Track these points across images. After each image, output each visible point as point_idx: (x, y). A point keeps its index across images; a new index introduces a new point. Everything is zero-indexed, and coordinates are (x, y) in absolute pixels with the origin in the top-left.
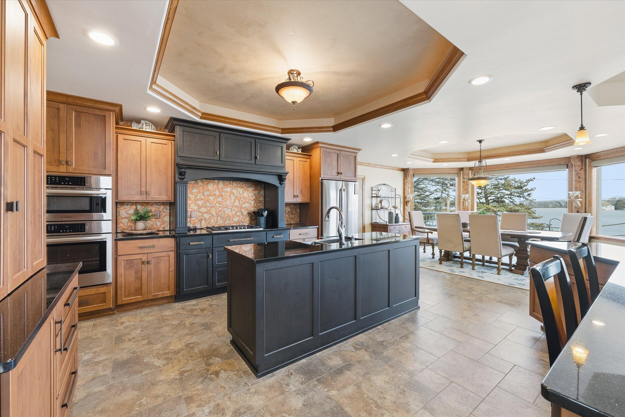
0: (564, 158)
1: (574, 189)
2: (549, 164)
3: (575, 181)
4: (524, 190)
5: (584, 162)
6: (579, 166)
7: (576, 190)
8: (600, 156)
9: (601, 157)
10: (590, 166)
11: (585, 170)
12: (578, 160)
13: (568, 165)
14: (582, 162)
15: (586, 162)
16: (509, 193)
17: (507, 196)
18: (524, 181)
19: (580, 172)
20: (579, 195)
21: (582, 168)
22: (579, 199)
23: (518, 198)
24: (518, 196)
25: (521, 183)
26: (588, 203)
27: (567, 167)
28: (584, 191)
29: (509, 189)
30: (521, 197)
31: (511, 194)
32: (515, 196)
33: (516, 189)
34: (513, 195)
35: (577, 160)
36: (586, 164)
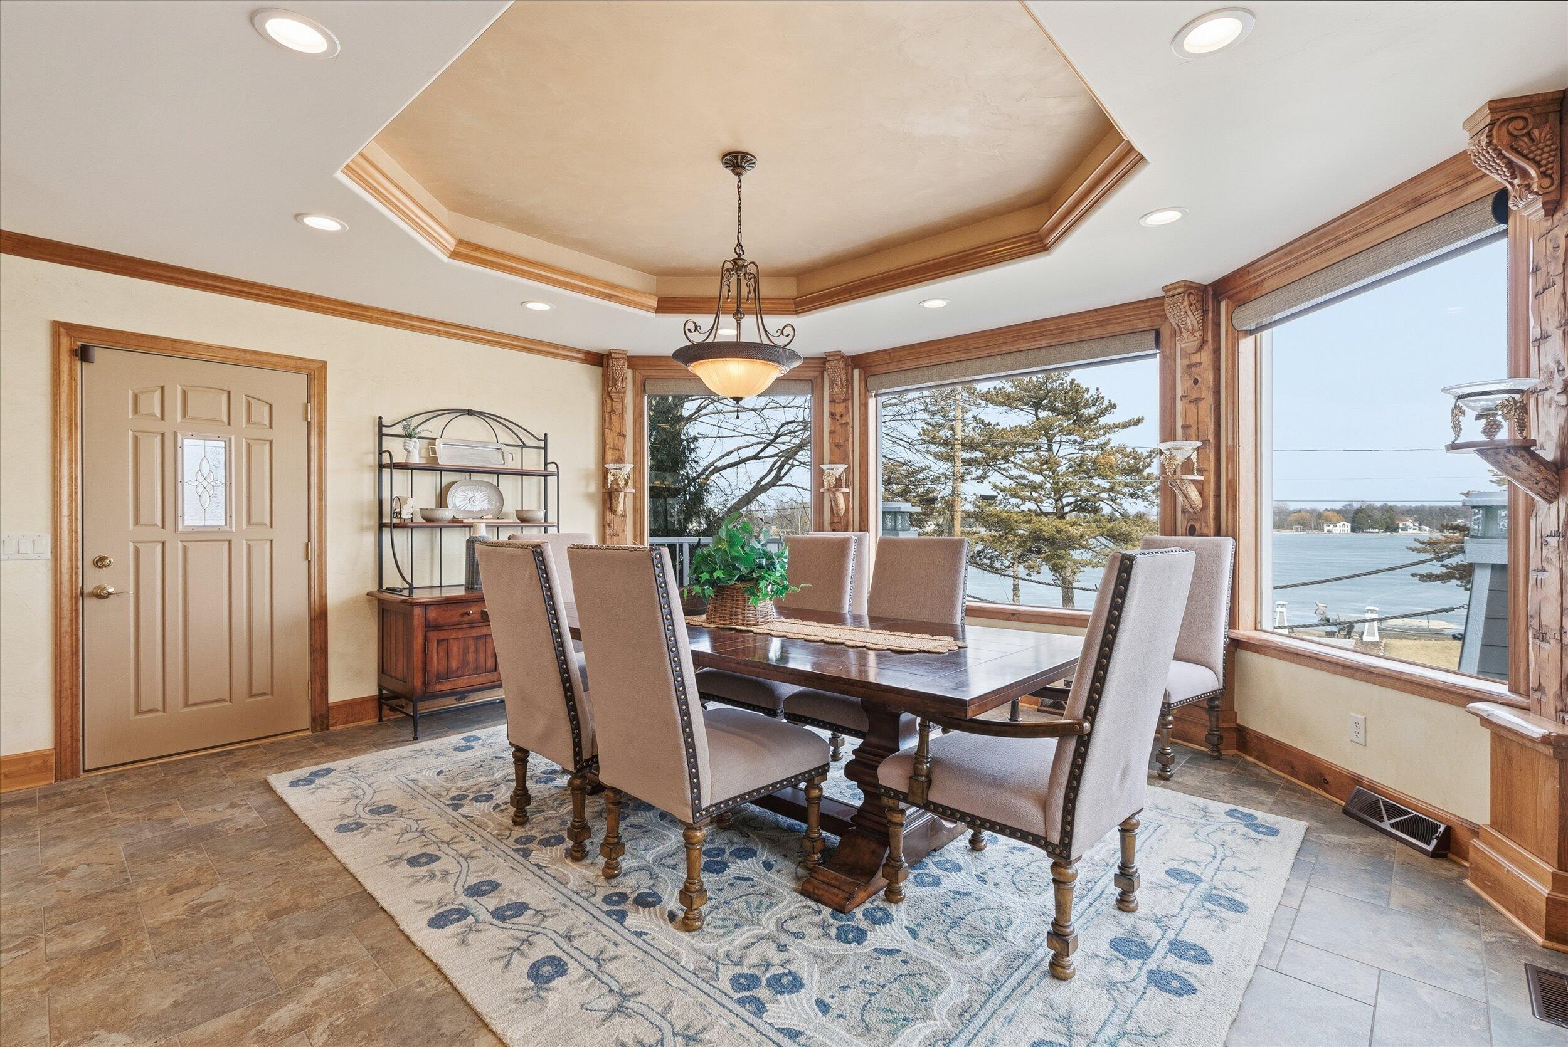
0: (1147, 301)
1: (1179, 431)
2: (1097, 332)
3: (1182, 397)
4: (1144, 477)
5: (1210, 314)
6: (1193, 331)
7: (1187, 438)
8: (1263, 281)
9: (1267, 284)
10: (1230, 327)
11: (1217, 351)
12: (1191, 305)
13: (1161, 330)
14: (1205, 313)
15: (1217, 314)
16: (1107, 485)
17: (1104, 495)
18: (1145, 454)
19: (1196, 359)
20: (1194, 457)
21: (1205, 342)
22: (1193, 474)
23: (1130, 500)
24: (1131, 495)
25: (1135, 458)
26: (1227, 494)
27: (1158, 343)
28: (1211, 438)
29: (1108, 473)
30: (1138, 497)
31: (1112, 489)
32: (1124, 494)
33: (1127, 474)
34: (1118, 492)
35: (1186, 303)
36: (1217, 325)
